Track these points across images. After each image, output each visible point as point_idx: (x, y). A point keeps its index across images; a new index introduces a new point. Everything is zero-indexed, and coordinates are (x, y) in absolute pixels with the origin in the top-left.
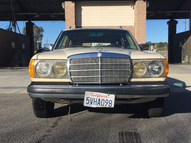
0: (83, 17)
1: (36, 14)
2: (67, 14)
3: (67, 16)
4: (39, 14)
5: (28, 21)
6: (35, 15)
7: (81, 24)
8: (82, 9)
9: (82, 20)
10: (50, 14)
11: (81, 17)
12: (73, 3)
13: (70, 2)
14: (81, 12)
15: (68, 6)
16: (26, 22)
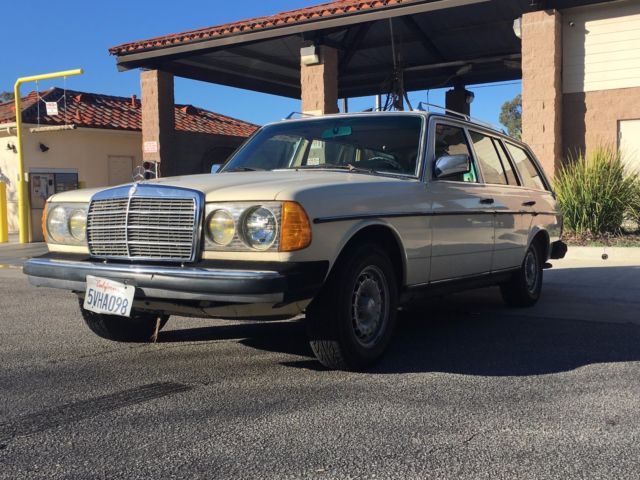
0: (588, 60)
1: (461, 63)
2: (528, 53)
3: (528, 62)
4: (469, 61)
5: (453, 88)
6: (459, 67)
7: (582, 85)
8: (587, 32)
9: (586, 71)
10: (506, 57)
11: (583, 60)
12: (550, 14)
13: (541, 14)
14: (583, 39)
15: (533, 26)
16: (447, 89)
